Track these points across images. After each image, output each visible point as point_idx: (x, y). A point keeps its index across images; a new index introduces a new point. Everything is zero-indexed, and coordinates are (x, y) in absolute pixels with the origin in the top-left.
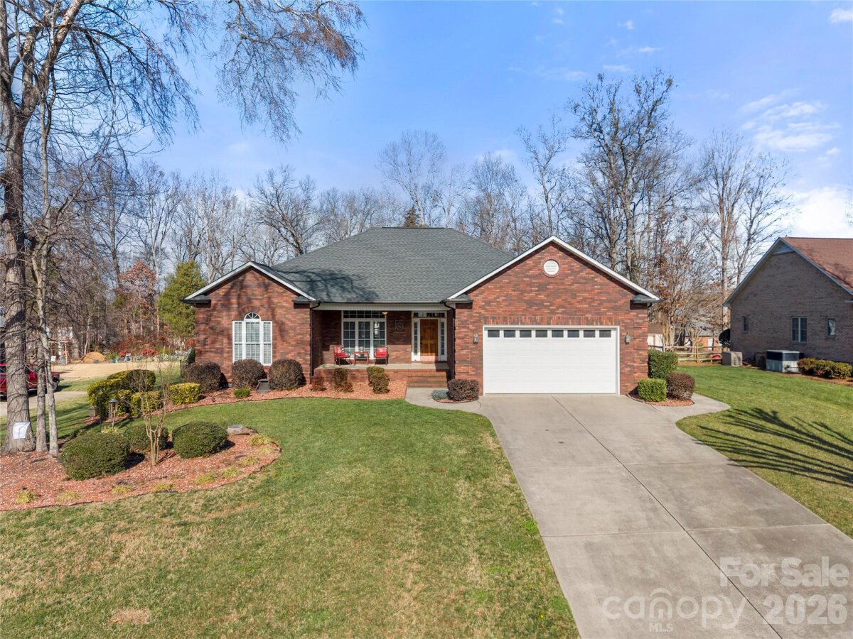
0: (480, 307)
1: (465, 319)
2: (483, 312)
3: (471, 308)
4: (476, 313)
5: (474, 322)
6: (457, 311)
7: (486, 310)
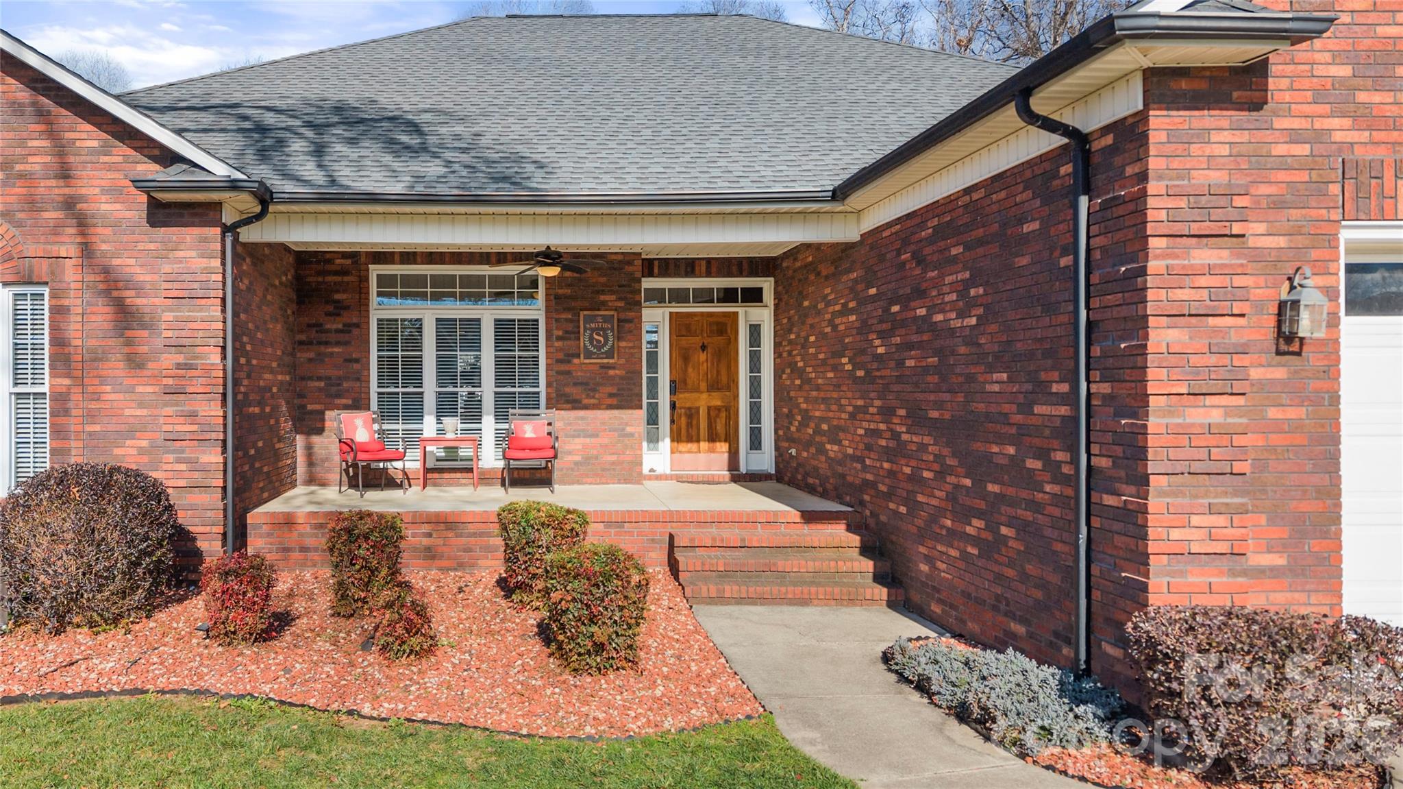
0: (1319, 96)
1: (1217, 177)
2: (1341, 129)
3: (1257, 105)
4: (1294, 137)
5: (1278, 204)
6: (1161, 123)
7: (1365, 118)
